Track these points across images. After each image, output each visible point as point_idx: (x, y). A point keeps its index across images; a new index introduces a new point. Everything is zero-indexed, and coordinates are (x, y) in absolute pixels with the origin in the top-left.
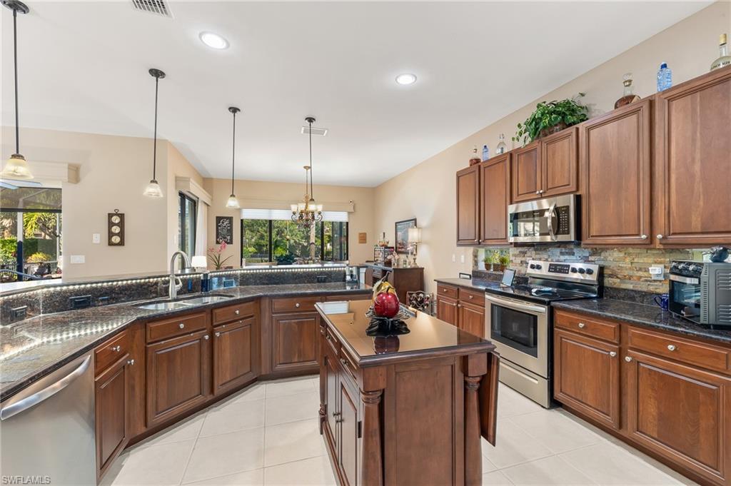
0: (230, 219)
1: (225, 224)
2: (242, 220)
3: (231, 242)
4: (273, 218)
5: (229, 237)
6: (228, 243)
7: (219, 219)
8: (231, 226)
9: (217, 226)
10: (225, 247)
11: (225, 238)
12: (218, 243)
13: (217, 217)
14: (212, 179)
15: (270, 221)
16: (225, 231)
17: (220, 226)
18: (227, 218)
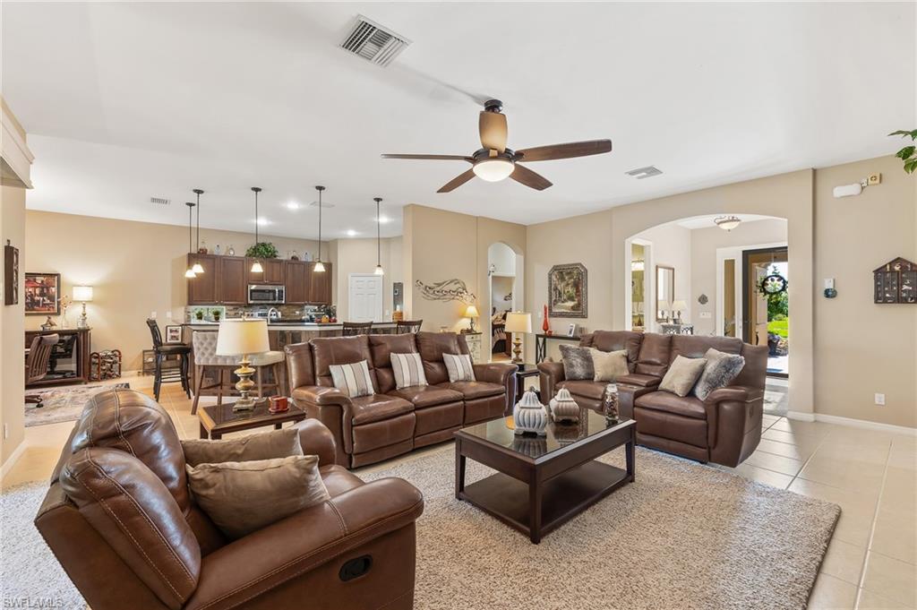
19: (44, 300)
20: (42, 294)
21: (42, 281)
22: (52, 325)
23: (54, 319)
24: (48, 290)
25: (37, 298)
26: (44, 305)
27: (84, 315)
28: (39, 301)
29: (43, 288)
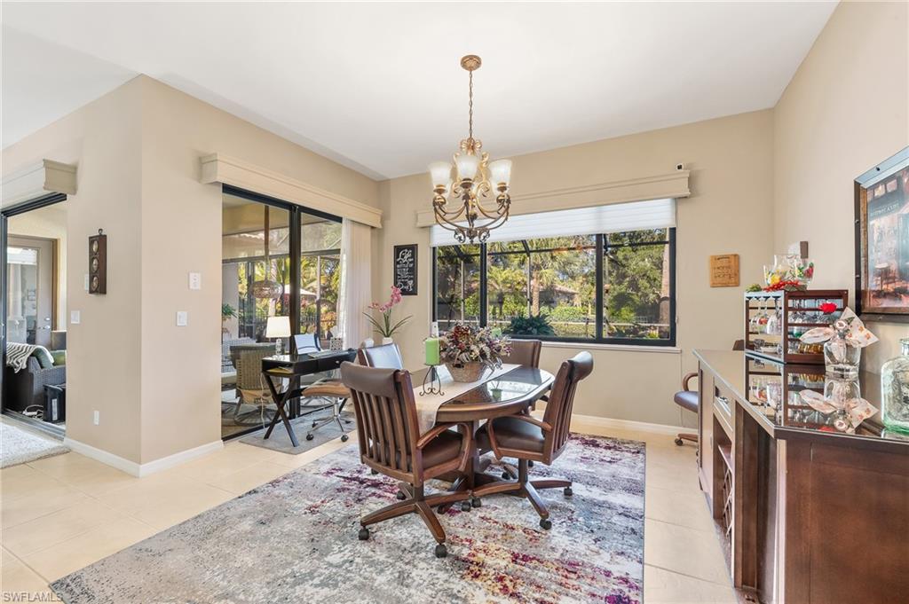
0: (414, 249)
1: (406, 257)
2: (434, 249)
3: (415, 292)
5: (411, 283)
6: (409, 294)
7: (398, 250)
8: (415, 262)
9: (397, 263)
10: (398, 300)
11: (405, 284)
13: (395, 247)
14: (389, 180)
16: (406, 272)
17: (399, 263)
18: (409, 247)
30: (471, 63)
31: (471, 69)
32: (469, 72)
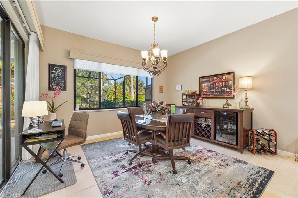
0: (64, 68)
1: (58, 71)
2: (75, 70)
3: (64, 89)
4: (102, 71)
5: (62, 85)
6: (62, 90)
7: (51, 67)
8: (65, 75)
9: (50, 73)
10: (58, 93)
11: (58, 85)
12: (50, 89)
13: (49, 65)
15: (100, 73)
16: (58, 79)
17: (53, 73)
18: (61, 66)
19: (226, 90)
20: (226, 86)
21: (226, 78)
22: (228, 105)
23: (230, 101)
24: (228, 83)
25: (223, 88)
26: (227, 92)
27: (246, 99)
28: (224, 90)
29: (226, 82)
30: (155, 19)
31: (155, 21)
32: (154, 22)
